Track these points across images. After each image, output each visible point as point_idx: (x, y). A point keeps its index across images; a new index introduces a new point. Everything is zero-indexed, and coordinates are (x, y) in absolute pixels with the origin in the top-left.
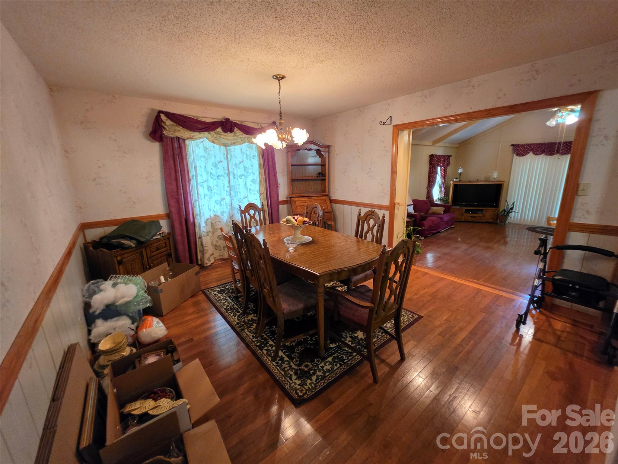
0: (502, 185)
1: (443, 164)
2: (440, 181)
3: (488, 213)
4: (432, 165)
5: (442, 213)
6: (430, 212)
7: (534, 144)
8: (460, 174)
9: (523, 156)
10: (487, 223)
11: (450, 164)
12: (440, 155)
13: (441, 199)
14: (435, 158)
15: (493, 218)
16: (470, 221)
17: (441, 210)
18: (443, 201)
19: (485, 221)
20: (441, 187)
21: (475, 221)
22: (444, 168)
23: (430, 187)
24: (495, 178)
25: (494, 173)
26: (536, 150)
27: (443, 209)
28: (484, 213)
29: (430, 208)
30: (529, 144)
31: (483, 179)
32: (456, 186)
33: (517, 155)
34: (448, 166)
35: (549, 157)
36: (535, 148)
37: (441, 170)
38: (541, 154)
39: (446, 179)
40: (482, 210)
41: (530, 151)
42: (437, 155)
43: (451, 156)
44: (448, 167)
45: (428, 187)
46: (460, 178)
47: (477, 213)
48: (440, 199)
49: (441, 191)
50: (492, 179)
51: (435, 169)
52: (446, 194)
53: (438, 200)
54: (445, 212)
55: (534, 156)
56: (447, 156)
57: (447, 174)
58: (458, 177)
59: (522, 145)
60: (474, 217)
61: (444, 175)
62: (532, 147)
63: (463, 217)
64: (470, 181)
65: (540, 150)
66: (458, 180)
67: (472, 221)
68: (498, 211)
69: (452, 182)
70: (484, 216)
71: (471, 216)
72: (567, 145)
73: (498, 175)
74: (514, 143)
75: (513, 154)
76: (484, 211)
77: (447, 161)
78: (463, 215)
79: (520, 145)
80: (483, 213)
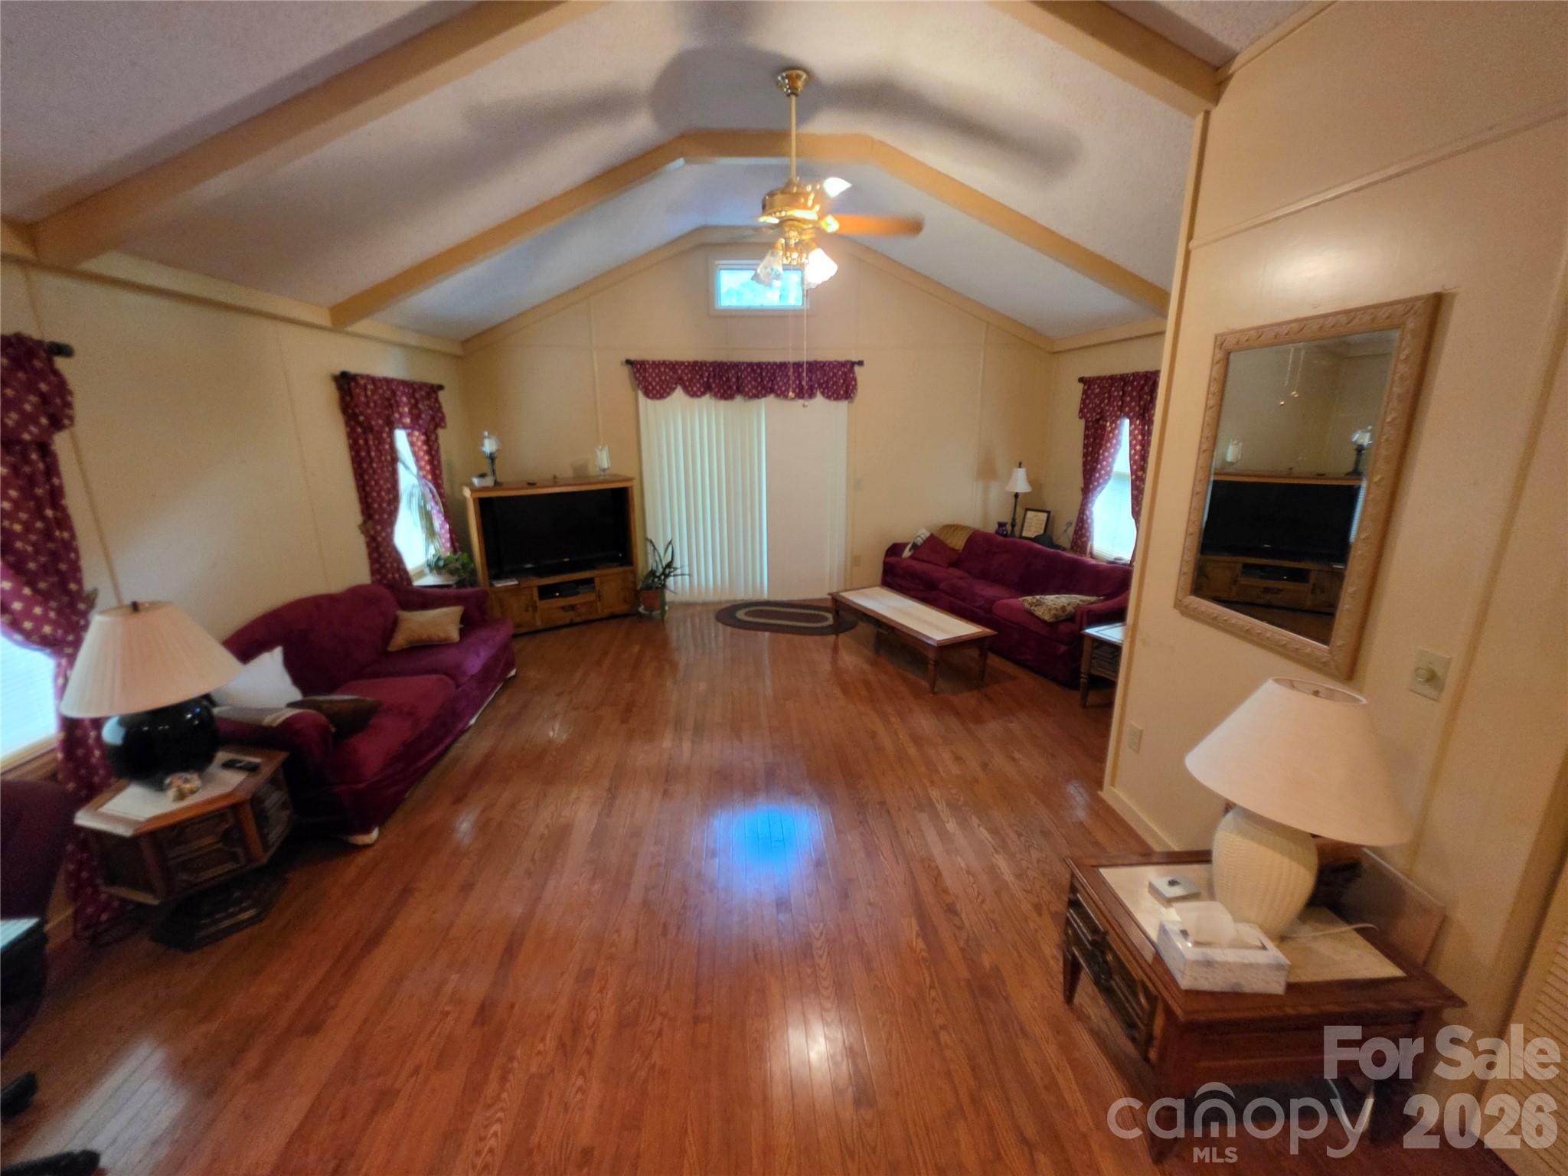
0: (630, 489)
1: (416, 417)
2: (417, 492)
3: (609, 581)
4: (360, 424)
5: (455, 635)
6: (400, 640)
7: (683, 363)
8: (492, 458)
9: (662, 397)
10: (613, 617)
11: (443, 419)
12: (388, 381)
13: (441, 563)
14: (365, 389)
15: (625, 601)
16: (560, 623)
17: (443, 621)
18: (452, 573)
19: (606, 612)
20: (427, 517)
21: (578, 620)
22: (425, 434)
23: (381, 522)
24: (604, 470)
25: (599, 453)
26: (690, 380)
27: (453, 612)
28: (597, 589)
29: (395, 622)
30: (671, 363)
31: (568, 473)
32: (485, 505)
33: (647, 394)
34: (437, 426)
35: (723, 403)
36: (687, 375)
37: (412, 444)
38: (703, 394)
39: (445, 476)
40: (590, 581)
41: (676, 384)
42: (374, 380)
43: (441, 387)
44: (440, 432)
45: (365, 522)
46: (494, 472)
47: (578, 593)
48: (436, 567)
49: (431, 533)
50: (593, 471)
51: (380, 441)
52: (458, 538)
53: (427, 570)
54: (469, 624)
55: (686, 399)
56: (425, 385)
57: (444, 458)
58: (487, 469)
59: (654, 362)
60: (573, 608)
61: (431, 462)
62: (680, 371)
63: (538, 615)
64: (531, 485)
65: (699, 381)
66: (489, 482)
67: (567, 621)
68: (634, 573)
69: (467, 492)
70: (599, 597)
71: (563, 608)
72: (753, 371)
73: (611, 458)
74: (633, 357)
75: (634, 390)
76: (597, 580)
77: (431, 408)
78: (535, 608)
79: (648, 362)
80: (594, 587)
